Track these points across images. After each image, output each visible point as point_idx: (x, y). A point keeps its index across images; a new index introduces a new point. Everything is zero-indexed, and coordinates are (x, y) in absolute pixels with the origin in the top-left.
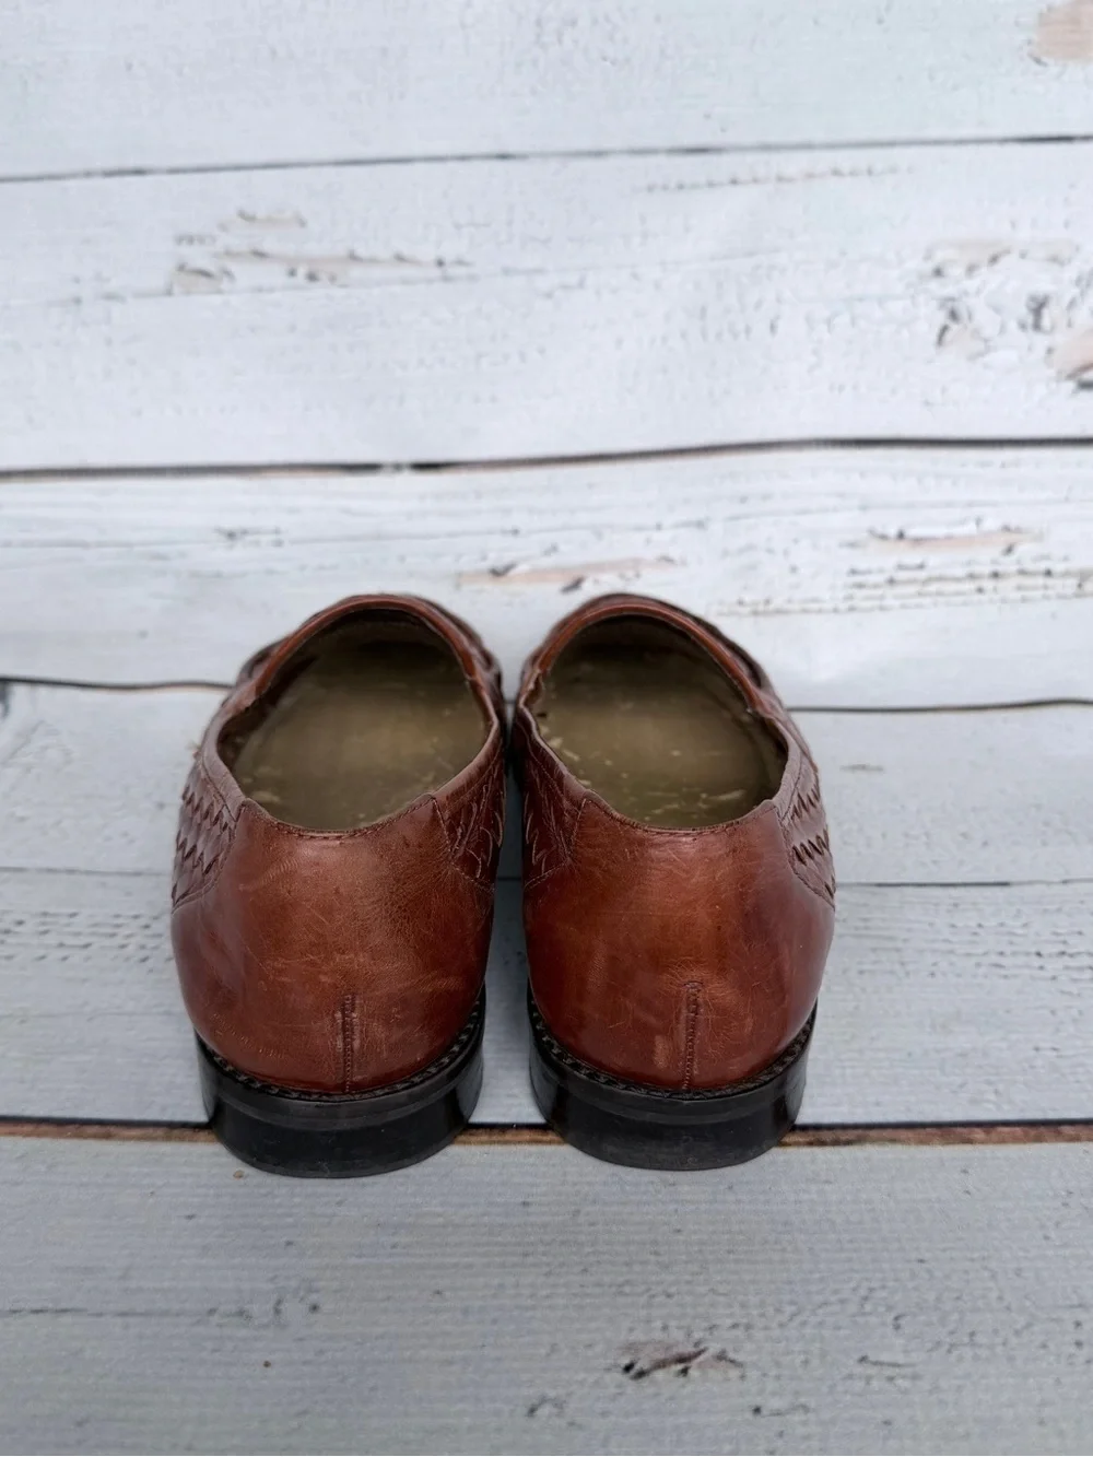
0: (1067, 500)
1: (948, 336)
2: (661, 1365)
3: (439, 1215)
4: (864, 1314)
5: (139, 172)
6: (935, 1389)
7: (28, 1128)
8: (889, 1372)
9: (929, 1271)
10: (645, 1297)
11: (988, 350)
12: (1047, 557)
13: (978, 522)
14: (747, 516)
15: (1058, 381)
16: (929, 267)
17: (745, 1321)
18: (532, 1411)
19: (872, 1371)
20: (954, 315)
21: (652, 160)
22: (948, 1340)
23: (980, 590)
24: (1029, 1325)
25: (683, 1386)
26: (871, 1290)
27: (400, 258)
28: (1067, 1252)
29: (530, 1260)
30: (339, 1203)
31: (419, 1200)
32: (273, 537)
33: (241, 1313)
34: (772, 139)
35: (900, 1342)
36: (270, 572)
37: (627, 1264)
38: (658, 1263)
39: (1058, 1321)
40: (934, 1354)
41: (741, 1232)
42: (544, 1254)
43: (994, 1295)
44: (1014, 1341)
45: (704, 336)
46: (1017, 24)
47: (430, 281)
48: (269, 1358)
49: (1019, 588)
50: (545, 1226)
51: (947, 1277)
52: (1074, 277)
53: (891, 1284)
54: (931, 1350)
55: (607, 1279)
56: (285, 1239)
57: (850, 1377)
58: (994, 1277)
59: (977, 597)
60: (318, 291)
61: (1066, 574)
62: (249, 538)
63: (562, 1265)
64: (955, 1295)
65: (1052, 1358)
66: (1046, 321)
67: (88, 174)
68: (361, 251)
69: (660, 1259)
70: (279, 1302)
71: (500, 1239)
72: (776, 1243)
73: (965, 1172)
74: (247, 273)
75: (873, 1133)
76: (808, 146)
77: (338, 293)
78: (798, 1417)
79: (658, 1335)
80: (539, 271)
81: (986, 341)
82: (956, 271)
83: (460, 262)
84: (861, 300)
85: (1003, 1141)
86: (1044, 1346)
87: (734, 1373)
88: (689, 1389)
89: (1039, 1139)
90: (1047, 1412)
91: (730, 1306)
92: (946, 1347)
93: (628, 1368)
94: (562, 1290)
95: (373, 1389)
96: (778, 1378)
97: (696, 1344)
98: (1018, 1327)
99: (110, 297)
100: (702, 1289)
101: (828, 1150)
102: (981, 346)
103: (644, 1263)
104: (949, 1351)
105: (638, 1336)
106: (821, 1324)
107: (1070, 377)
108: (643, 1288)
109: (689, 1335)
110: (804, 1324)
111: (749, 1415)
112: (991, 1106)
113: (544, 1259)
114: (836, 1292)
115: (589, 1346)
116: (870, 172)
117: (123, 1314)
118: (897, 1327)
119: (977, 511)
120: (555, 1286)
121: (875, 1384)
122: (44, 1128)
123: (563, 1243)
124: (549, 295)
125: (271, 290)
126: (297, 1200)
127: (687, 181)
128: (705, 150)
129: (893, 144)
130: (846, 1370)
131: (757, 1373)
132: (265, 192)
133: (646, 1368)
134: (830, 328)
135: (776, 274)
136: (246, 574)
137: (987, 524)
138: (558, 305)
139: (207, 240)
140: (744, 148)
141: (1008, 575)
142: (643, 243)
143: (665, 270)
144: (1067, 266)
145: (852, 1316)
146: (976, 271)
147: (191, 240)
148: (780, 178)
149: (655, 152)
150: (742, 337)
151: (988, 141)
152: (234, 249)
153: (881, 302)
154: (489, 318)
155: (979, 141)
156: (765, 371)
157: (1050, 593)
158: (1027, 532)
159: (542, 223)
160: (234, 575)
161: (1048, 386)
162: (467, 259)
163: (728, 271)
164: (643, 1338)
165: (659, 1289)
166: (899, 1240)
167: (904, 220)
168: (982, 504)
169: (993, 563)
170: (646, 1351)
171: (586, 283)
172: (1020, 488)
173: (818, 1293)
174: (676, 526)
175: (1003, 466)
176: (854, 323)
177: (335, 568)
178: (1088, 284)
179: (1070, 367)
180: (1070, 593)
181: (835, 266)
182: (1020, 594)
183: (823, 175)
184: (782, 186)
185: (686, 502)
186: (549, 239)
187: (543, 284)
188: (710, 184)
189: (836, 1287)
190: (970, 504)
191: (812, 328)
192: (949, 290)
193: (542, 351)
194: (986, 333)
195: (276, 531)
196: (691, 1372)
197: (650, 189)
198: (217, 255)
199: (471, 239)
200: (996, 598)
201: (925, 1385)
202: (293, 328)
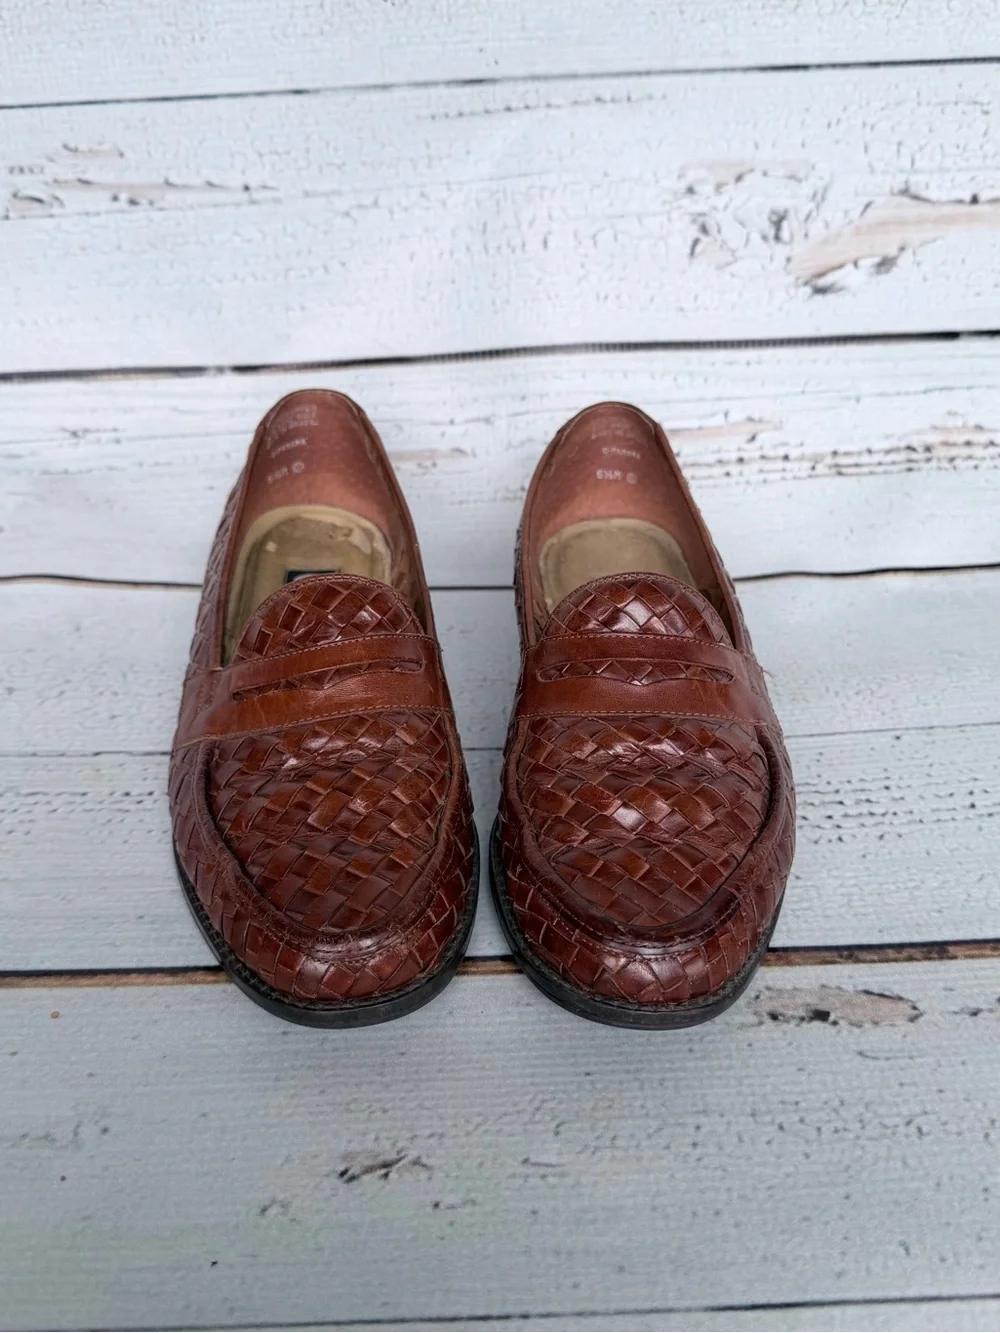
0: (803, 392)
1: (699, 249)
2: (369, 1170)
3: (216, 1046)
4: (533, 1122)
6: (577, 1184)
8: (542, 1170)
9: (592, 1083)
10: (366, 1113)
11: (736, 260)
12: (785, 444)
13: (726, 414)
14: (527, 413)
15: (797, 287)
16: (683, 185)
17: (440, 1131)
18: (264, 1210)
19: (530, 1170)
20: (704, 230)
21: (433, 92)
22: (594, 1144)
23: (728, 474)
24: (660, 1129)
25: (383, 1188)
26: (544, 1101)
27: (211, 184)
29: (282, 1083)
31: (198, 1033)
32: (112, 435)
33: (47, 1137)
34: (539, 70)
35: (556, 1146)
36: (111, 468)
38: (382, 1083)
39: (683, 1125)
40: (583, 1157)
41: (452, 1053)
42: (293, 1078)
43: (638, 1103)
44: (645, 1143)
45: (486, 248)
47: (238, 205)
48: (65, 1173)
49: (761, 471)
50: (296, 1054)
51: (606, 1088)
52: (811, 193)
53: (560, 1095)
54: (579, 1153)
55: (339, 1098)
56: (88, 1071)
57: (513, 1176)
58: (641, 1088)
59: (726, 480)
60: (139, 214)
61: (801, 458)
62: (90, 436)
64: (607, 1104)
65: (671, 1157)
66: (785, 234)
68: (174, 179)
69: (384, 1080)
70: (78, 1126)
71: (259, 1067)
72: (477, 1062)
74: (75, 199)
76: (574, 76)
77: (156, 215)
78: (468, 1209)
79: (370, 1145)
80: (338, 193)
81: (733, 252)
82: (706, 189)
83: (265, 187)
84: (622, 216)
86: (668, 1147)
87: (424, 1175)
88: (387, 1190)
90: (660, 1200)
91: (431, 1118)
92: (592, 1150)
93: (343, 1174)
94: (302, 1110)
95: (144, 1197)
96: (457, 1177)
97: (398, 1153)
98: (651, 1131)
100: (412, 1105)
102: (729, 258)
103: (371, 1083)
104: (593, 1153)
105: (354, 1147)
106: (499, 1132)
107: (806, 283)
108: (367, 1104)
109: (395, 1144)
110: (486, 1132)
111: (429, 1209)
113: (292, 1082)
114: (515, 1104)
115: (316, 1156)
116: (629, 99)
118: (557, 1133)
119: (725, 405)
120: (297, 1106)
121: (533, 1181)
123: (308, 1069)
124: (347, 214)
125: (98, 214)
126: (100, 1037)
127: (466, 109)
128: (479, 81)
129: (648, 73)
130: (510, 1171)
131: (442, 1174)
132: (85, 126)
133: (356, 1174)
134: (595, 243)
135: (547, 194)
136: (90, 471)
137: (734, 417)
138: (355, 222)
139: (36, 170)
140: (515, 79)
141: (751, 460)
142: (429, 166)
143: (449, 189)
144: (804, 183)
145: (525, 1124)
146: (723, 189)
147: (22, 170)
148: (549, 106)
149: (435, 84)
150: (518, 251)
151: (733, 70)
152: (61, 178)
153: (640, 219)
154: (294, 236)
155: (725, 70)
156: (539, 282)
157: (789, 475)
158: (769, 422)
159: (336, 150)
160: (80, 472)
161: (787, 292)
162: (270, 183)
163: (505, 191)
164: (358, 1149)
165: (378, 1105)
166: (574, 1056)
167: (660, 143)
168: (729, 399)
169: (739, 449)
170: (359, 1159)
171: (381, 202)
172: (763, 384)
173: (502, 1105)
174: (467, 421)
175: (748, 364)
176: (616, 239)
177: (169, 464)
178: (823, 198)
179: (805, 275)
180: (804, 474)
181: (598, 186)
182: (762, 477)
183: (586, 103)
184: (552, 112)
185: (476, 400)
186: (344, 164)
187: (341, 204)
188: (487, 112)
189: (517, 1099)
190: (719, 399)
191: (580, 243)
192: (700, 207)
193: (343, 264)
194: (733, 245)
195: (115, 430)
196: (391, 1175)
197: (433, 117)
198: (46, 183)
199: (273, 166)
200: (742, 480)
201: (569, 1181)
202: (119, 248)
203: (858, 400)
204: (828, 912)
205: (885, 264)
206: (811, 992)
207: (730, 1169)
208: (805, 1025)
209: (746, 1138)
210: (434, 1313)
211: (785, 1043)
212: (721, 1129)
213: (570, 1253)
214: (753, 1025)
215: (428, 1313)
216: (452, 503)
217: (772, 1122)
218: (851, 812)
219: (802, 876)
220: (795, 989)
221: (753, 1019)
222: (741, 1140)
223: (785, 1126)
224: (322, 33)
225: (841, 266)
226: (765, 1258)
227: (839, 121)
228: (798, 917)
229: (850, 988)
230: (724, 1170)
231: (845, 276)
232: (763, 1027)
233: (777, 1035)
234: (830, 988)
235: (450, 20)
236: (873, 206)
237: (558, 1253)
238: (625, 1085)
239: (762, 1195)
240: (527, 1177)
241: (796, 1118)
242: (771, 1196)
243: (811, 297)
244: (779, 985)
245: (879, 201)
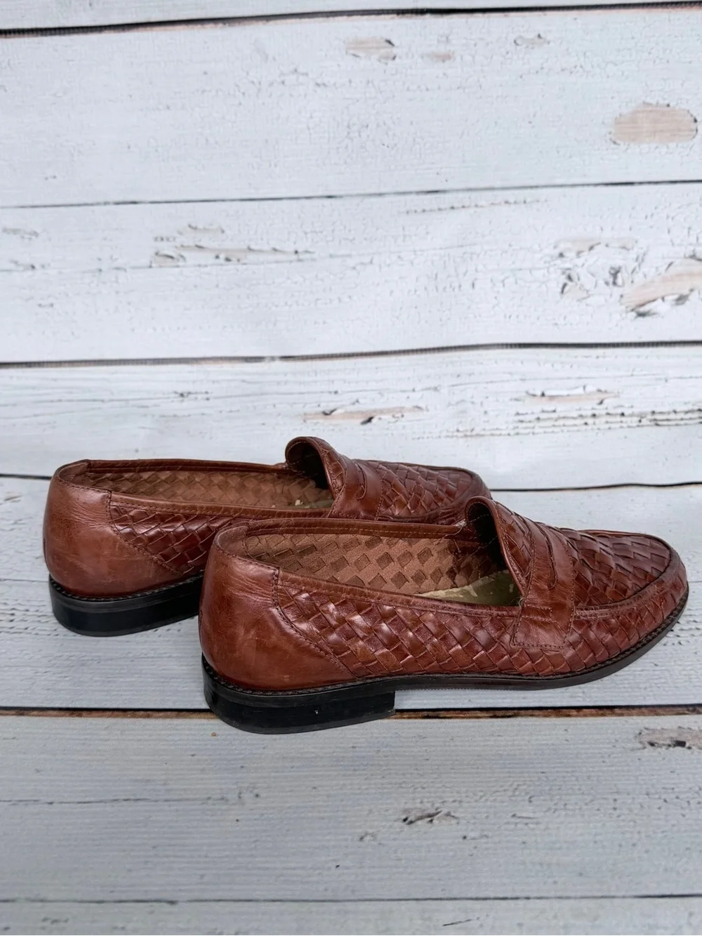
0: (632, 375)
1: (567, 289)
2: (421, 818)
3: (313, 753)
4: (514, 796)
5: (134, 203)
7: (109, 713)
8: (525, 821)
9: (546, 777)
10: (412, 789)
11: (589, 297)
12: (622, 406)
13: (584, 387)
14: (461, 384)
15: (627, 312)
16: (557, 252)
17: (459, 799)
18: (362, 839)
19: (519, 820)
20: (570, 278)
21: (409, 197)
22: (554, 807)
23: (586, 424)
24: (592, 801)
25: (431, 828)
26: (518, 785)
27: (275, 250)
28: (613, 768)
29: (357, 772)
30: (264, 748)
31: (302, 746)
32: (206, 396)
33: (223, 799)
34: (472, 185)
35: (531, 808)
36: (203, 414)
37: (403, 774)
38: (418, 774)
39: (606, 799)
40: (547, 814)
41: (457, 760)
42: (364, 770)
43: (577, 787)
44: (585, 807)
45: (437, 288)
46: (603, 123)
47: (291, 262)
48: (238, 818)
49: (607, 422)
50: (364, 757)
51: (555, 780)
52: (635, 256)
53: (528, 783)
54: (546, 812)
55: (394, 781)
56: (240, 765)
57: (508, 823)
58: (577, 780)
59: (585, 427)
60: (231, 267)
61: (632, 415)
62: (191, 396)
63: (372, 775)
64: (558, 788)
65: (602, 815)
66: (619, 281)
67: (106, 203)
68: (253, 247)
69: (419, 772)
70: (240, 793)
71: (342, 763)
72: (473, 765)
73: (566, 730)
74: (192, 257)
75: (522, 712)
76: (492, 189)
77: (241, 267)
78: (484, 840)
79: (419, 805)
80: (349, 256)
81: (587, 291)
82: (570, 255)
83: (307, 252)
84: (520, 270)
85: (585, 716)
86: (598, 810)
87: (454, 821)
88: (434, 828)
89: (603, 715)
90: (598, 838)
91: (452, 792)
92: (553, 810)
93: (405, 820)
94: (373, 786)
95: (288, 830)
96: (474, 824)
97: (437, 809)
98: (587, 801)
99: (118, 269)
100: (440, 785)
101: (500, 719)
102: (585, 295)
103: (411, 774)
104: (554, 812)
105: (409, 806)
106: (495, 800)
107: (633, 310)
108: (411, 785)
109: (433, 805)
110: (487, 800)
111: (461, 840)
112: (581, 699)
113: (364, 772)
114: (501, 786)
115: (387, 810)
116: (525, 202)
117: (167, 801)
119: (583, 382)
120: (369, 784)
121: (519, 826)
122: (116, 713)
123: (372, 765)
124: (354, 268)
125: (206, 266)
126: (243, 747)
127: (427, 208)
128: (436, 192)
129: (537, 187)
130: (506, 820)
131: (465, 822)
132: (203, 214)
133: (413, 820)
134: (504, 285)
135: (475, 257)
136: (189, 416)
137: (589, 389)
138: (359, 273)
139: (171, 239)
140: (458, 190)
141: (600, 416)
142: (404, 241)
143: (415, 254)
144: (630, 252)
145: (510, 796)
146: (582, 254)
147: (162, 239)
148: (476, 206)
149: (410, 193)
150: (457, 290)
151: (588, 185)
152: (185, 244)
153: (530, 272)
154: (322, 280)
155: (583, 185)
156: (469, 308)
157: (624, 425)
158: (611, 393)
159: (350, 231)
160: (184, 416)
161: (621, 315)
162: (311, 250)
163: (449, 255)
164: (411, 807)
165: (419, 785)
166: (532, 763)
167: (543, 227)
168: (586, 378)
169: (593, 409)
170: (413, 812)
171: (374, 261)
172: (607, 369)
173: (493, 787)
174: (423, 390)
175: (598, 357)
176: (516, 283)
177: (238, 411)
178: (643, 260)
179: (633, 305)
180: (634, 425)
181: (506, 252)
182: (607, 426)
183: (499, 204)
184: (478, 210)
185: (428, 377)
186: (354, 239)
187: (351, 262)
188: (440, 209)
189: (502, 784)
190: (580, 378)
191: (494, 285)
192: (568, 265)
193: (350, 297)
194: (588, 287)
195: (207, 393)
196: (434, 821)
197: (408, 212)
198: (176, 247)
199: (312, 240)
200: (595, 427)
201: (542, 826)
202: (217, 286)
203: (666, 381)
204: (677, 685)
205: (681, 299)
206: (672, 731)
207: (638, 821)
208: (671, 749)
209: (646, 806)
210: (474, 896)
211: (661, 759)
212: (630, 801)
213: (549, 865)
214: (639, 749)
215: (469, 895)
216: (413, 439)
217: (660, 798)
218: (684, 628)
219: (659, 664)
220: (662, 729)
221: (640, 746)
222: (642, 806)
223: (668, 800)
224: (346, 163)
225: (654, 300)
226: (666, 870)
227: (652, 215)
228: (659, 687)
229: (697, 729)
230: (635, 822)
231: (657, 306)
232: (646, 750)
233: (655, 754)
234: (684, 728)
235: (420, 156)
236: (673, 265)
237: (541, 864)
238: (567, 779)
239: (660, 835)
240: (516, 824)
241: (673, 796)
242: (665, 836)
243: (636, 317)
244: (652, 726)
245: (677, 262)
